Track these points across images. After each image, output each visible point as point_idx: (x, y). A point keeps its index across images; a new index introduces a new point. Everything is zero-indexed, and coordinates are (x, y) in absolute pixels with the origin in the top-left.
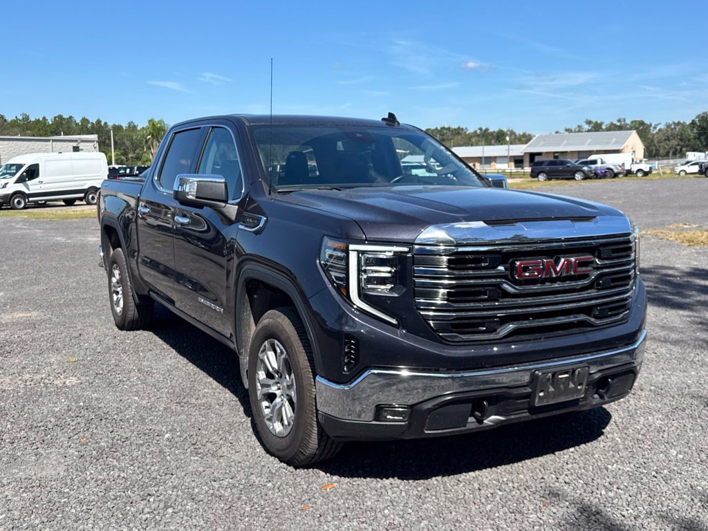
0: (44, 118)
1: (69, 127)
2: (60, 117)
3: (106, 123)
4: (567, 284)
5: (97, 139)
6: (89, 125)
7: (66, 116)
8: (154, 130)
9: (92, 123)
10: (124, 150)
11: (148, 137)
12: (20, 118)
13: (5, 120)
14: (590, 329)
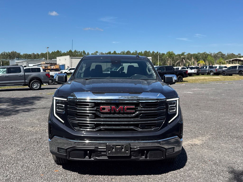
0: (141, 52)
1: (148, 55)
2: (146, 51)
3: (160, 53)
4: (126, 115)
5: (151, 58)
6: (155, 54)
7: (148, 51)
8: (169, 55)
9: (156, 53)
10: (165, 61)
11: (167, 57)
12: (135, 52)
13: (130, 53)
14: (137, 132)
